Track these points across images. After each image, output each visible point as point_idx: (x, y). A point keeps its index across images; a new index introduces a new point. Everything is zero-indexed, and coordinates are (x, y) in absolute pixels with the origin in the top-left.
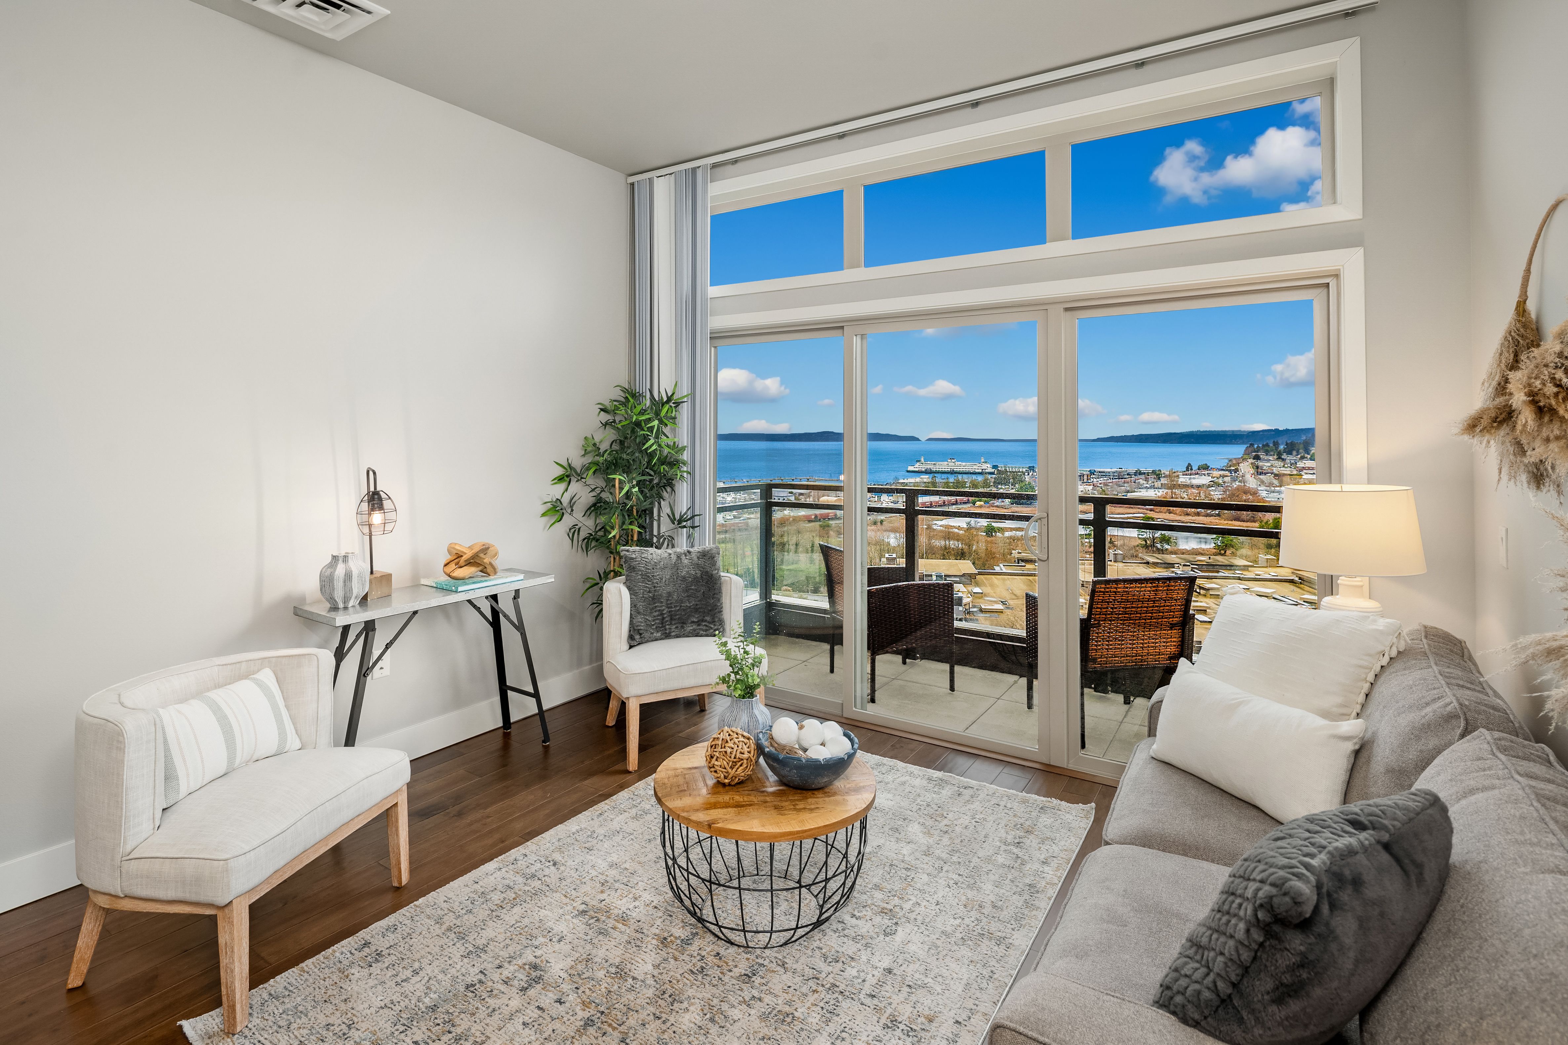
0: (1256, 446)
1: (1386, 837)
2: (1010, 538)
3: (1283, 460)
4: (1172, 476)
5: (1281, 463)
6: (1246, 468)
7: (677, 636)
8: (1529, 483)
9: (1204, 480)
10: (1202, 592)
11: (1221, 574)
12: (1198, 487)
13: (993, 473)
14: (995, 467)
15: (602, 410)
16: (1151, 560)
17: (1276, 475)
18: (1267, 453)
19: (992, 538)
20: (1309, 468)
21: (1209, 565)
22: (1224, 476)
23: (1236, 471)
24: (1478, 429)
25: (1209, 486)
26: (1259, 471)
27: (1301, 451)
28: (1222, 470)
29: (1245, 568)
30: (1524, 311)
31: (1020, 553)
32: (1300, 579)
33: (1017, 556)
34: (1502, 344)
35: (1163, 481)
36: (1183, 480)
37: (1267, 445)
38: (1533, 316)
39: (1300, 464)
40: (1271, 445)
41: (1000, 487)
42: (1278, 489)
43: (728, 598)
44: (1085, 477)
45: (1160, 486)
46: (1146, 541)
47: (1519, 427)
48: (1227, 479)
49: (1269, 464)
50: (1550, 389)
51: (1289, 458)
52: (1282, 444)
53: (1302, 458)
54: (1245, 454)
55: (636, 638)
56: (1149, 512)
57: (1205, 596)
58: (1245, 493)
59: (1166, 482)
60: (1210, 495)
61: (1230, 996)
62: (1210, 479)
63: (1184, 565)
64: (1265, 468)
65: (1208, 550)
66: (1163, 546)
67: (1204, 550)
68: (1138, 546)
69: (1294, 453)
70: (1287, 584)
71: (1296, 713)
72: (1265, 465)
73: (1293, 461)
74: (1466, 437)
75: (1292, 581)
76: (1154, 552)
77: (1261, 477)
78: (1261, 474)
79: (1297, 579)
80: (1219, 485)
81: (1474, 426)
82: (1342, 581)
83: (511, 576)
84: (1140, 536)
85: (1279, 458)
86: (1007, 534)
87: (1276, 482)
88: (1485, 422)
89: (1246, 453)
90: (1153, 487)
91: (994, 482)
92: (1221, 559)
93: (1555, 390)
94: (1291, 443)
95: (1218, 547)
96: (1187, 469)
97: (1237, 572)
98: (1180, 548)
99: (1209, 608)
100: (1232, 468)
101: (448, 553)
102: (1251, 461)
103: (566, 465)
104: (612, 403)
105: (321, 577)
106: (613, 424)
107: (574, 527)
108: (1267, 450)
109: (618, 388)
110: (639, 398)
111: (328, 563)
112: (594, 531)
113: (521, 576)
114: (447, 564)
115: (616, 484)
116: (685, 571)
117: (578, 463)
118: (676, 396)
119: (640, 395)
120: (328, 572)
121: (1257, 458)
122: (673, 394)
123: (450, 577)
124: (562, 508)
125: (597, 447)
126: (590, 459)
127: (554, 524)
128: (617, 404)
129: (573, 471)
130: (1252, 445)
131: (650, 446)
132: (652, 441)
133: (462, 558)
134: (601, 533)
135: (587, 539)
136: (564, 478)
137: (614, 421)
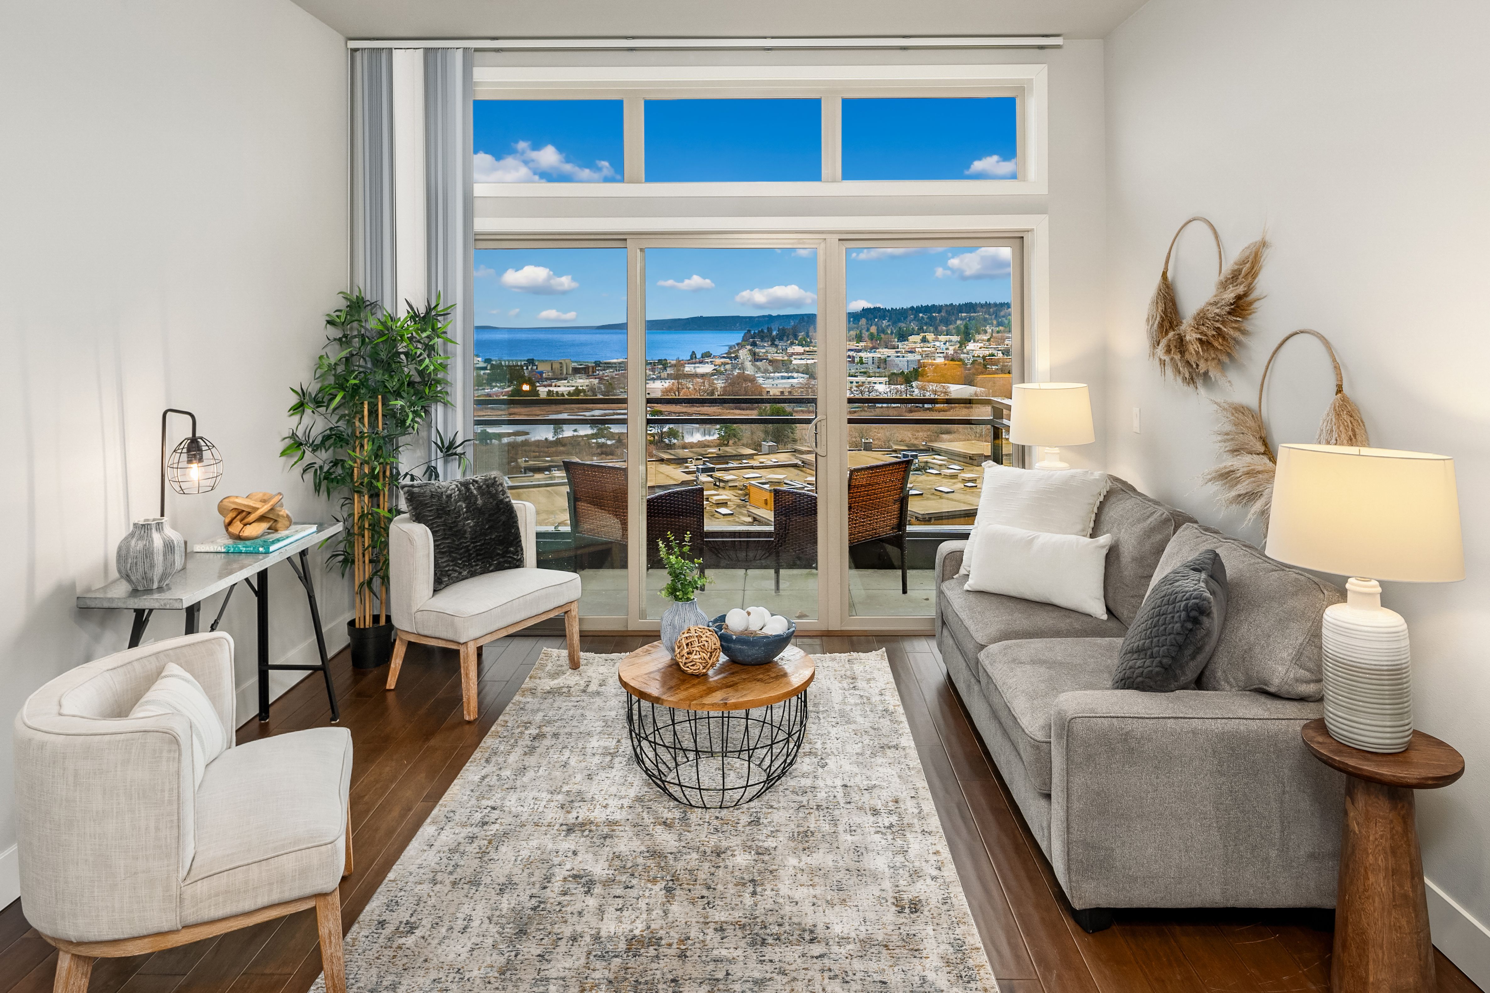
0: (752, 332)
2: (509, 444)
3: (777, 346)
4: (680, 364)
5: (774, 350)
6: (744, 354)
7: (482, 574)
9: (707, 369)
10: (722, 484)
11: (730, 465)
12: (703, 376)
13: (485, 368)
14: (488, 361)
15: (329, 322)
16: (666, 456)
17: (770, 361)
18: (762, 340)
19: (488, 447)
20: (798, 354)
21: (719, 457)
22: (725, 364)
23: (736, 358)
25: (713, 375)
26: (756, 358)
27: (790, 336)
28: (724, 357)
29: (751, 457)
30: (1166, 277)
31: (527, 461)
32: (803, 462)
33: (523, 465)
35: (670, 371)
36: (688, 369)
37: (762, 331)
39: (790, 350)
40: (766, 331)
41: (494, 384)
42: (772, 375)
43: (524, 525)
44: (591, 370)
45: (666, 376)
46: (653, 437)
48: (728, 367)
49: (764, 351)
50: (1211, 332)
51: (781, 344)
52: (775, 330)
53: (792, 344)
54: (743, 340)
55: (442, 580)
57: (724, 488)
58: (745, 380)
59: (672, 372)
60: (713, 383)
61: (1170, 665)
62: (713, 367)
63: (697, 459)
64: (761, 354)
65: (712, 441)
66: (670, 441)
67: (709, 441)
69: (785, 338)
70: (792, 469)
72: (761, 351)
73: (784, 347)
75: (795, 466)
76: (663, 448)
77: (758, 363)
78: (758, 360)
79: (800, 463)
80: (721, 373)
82: (1046, 450)
83: (305, 529)
84: (649, 432)
85: (773, 344)
86: (505, 440)
87: (770, 368)
89: (745, 339)
90: (659, 378)
91: (487, 380)
92: (730, 450)
93: (1214, 333)
94: (783, 329)
95: (721, 437)
96: (691, 358)
97: (744, 461)
98: (687, 441)
99: (730, 500)
100: (732, 355)
101: (222, 510)
102: (749, 347)
103: (300, 391)
104: (338, 313)
105: (123, 553)
106: (344, 339)
107: (310, 466)
108: (762, 336)
109: (341, 295)
110: (369, 307)
111: (132, 535)
112: (330, 469)
113: (314, 528)
114: (230, 523)
115: (363, 411)
116: (480, 502)
117: (313, 388)
118: (440, 308)
119: (371, 304)
120: (137, 545)
121: (754, 344)
122: (437, 305)
123: (239, 538)
124: (301, 444)
125: (333, 367)
126: (326, 383)
127: (296, 463)
128: (343, 315)
129: (307, 398)
130: (749, 331)
131: (427, 366)
132: (427, 360)
133: (249, 513)
134: (339, 471)
135: (325, 478)
136: (299, 408)
137: (345, 336)
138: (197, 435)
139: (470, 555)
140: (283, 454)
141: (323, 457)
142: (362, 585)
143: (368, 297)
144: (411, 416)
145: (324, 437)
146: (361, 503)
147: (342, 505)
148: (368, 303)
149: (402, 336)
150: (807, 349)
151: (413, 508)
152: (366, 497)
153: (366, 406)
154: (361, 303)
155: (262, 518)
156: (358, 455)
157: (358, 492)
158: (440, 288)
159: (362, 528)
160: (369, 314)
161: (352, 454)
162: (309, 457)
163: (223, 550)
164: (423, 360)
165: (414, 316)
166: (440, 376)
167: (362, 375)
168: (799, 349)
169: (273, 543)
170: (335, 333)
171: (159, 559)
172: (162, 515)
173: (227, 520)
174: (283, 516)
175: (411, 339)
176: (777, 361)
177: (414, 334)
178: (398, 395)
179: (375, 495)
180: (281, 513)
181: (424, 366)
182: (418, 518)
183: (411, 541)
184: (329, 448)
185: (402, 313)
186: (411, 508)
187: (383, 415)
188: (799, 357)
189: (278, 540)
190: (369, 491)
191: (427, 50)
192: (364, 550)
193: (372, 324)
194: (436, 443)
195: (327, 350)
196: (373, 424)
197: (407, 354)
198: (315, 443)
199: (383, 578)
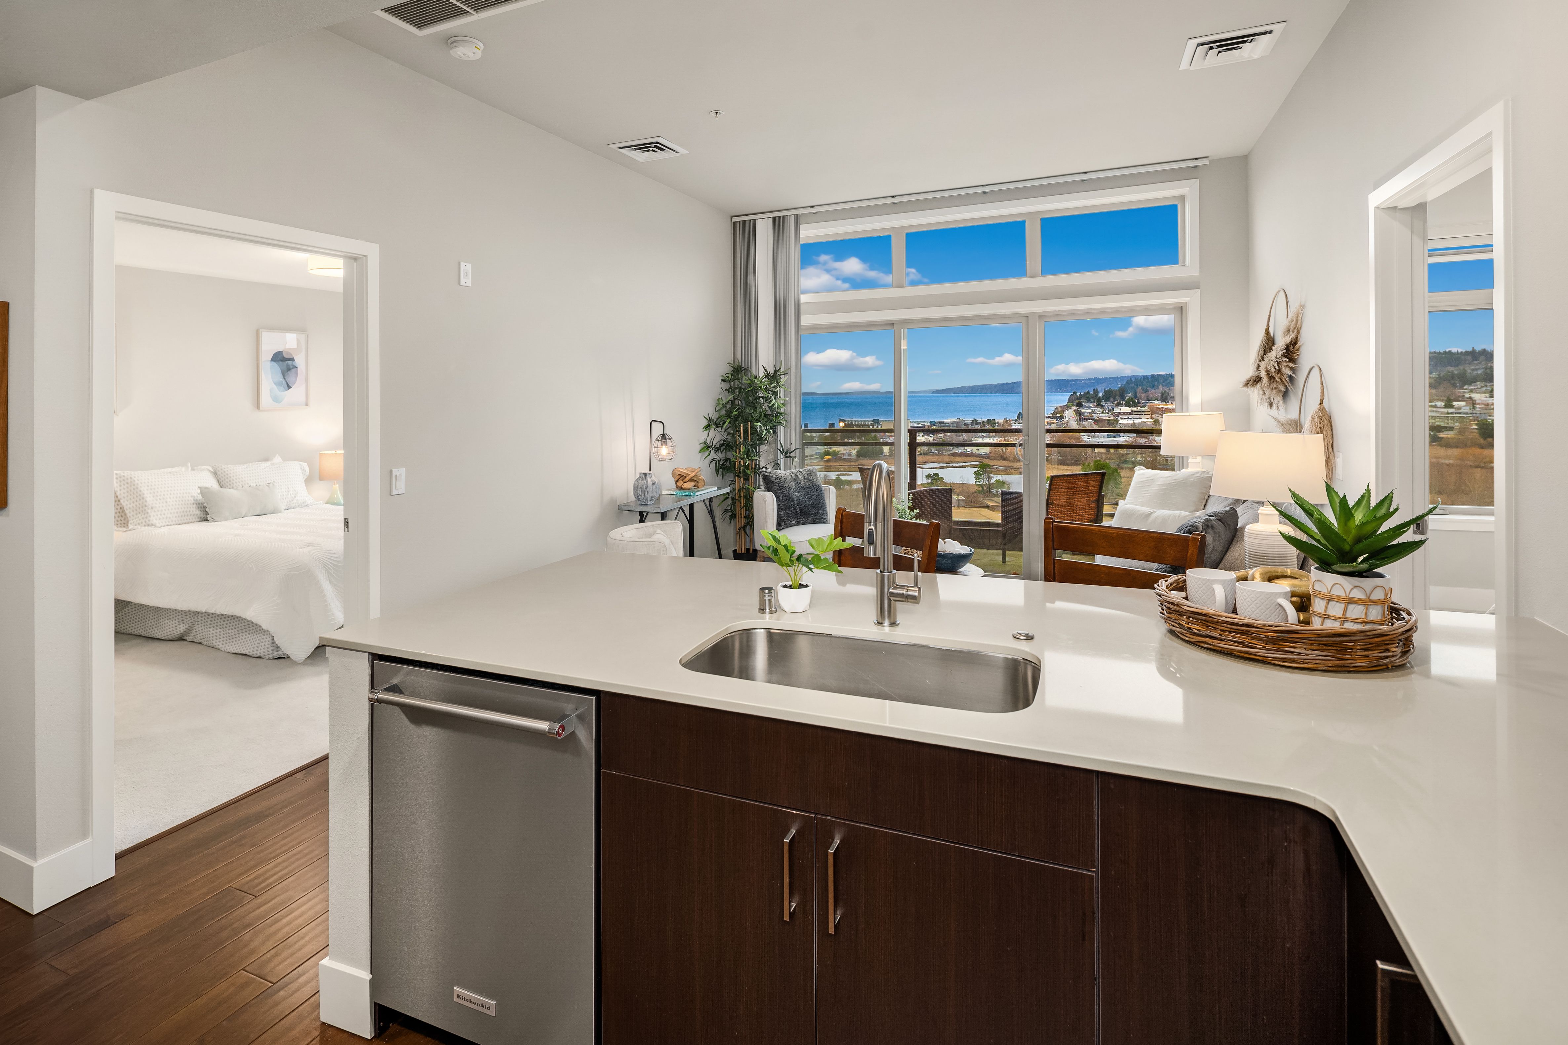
0: (1078, 394)
1: (1219, 518)
3: (1102, 407)
4: (1005, 425)
5: (1100, 410)
6: (1070, 415)
7: (803, 524)
8: (1268, 406)
18: (1088, 401)
20: (1124, 414)
23: (1062, 417)
24: (1249, 385)
26: (1081, 417)
27: (1117, 397)
30: (1268, 332)
34: (1260, 347)
37: (1088, 393)
38: (1272, 335)
39: (1117, 410)
40: (1092, 393)
43: (828, 499)
46: (983, 488)
47: (1263, 384)
48: (1053, 426)
49: (1090, 411)
50: (1273, 370)
51: (1107, 405)
52: (1101, 391)
53: (1119, 404)
55: (781, 524)
56: (984, 460)
64: (1086, 414)
68: (975, 492)
69: (1112, 399)
71: (1177, 512)
72: (1086, 411)
73: (1110, 408)
74: (1245, 388)
77: (1083, 423)
78: (1083, 420)
81: (1248, 384)
82: (1191, 460)
83: (711, 488)
84: (978, 483)
85: (1099, 405)
88: (1251, 382)
89: (1070, 400)
93: (1275, 370)
94: (1109, 390)
96: (1018, 418)
100: (1058, 415)
101: (673, 474)
102: (1075, 408)
103: (708, 418)
104: (727, 375)
105: (636, 486)
106: (730, 390)
107: (714, 459)
108: (1088, 397)
109: (729, 364)
110: (744, 371)
111: (639, 478)
112: (724, 463)
113: (716, 488)
114: (677, 481)
115: (740, 430)
116: (802, 483)
117: (714, 417)
118: (782, 370)
119: (745, 369)
120: (642, 483)
121: (1080, 405)
122: (780, 369)
123: (682, 489)
124: (709, 447)
125: (725, 405)
126: (721, 414)
127: (706, 457)
128: (730, 376)
129: (712, 422)
130: (1075, 393)
131: (774, 404)
132: (774, 401)
133: (686, 477)
134: (728, 464)
135: (721, 468)
136: (708, 427)
137: (731, 388)
138: (665, 433)
139: (796, 512)
140: (700, 451)
141: (720, 456)
142: (740, 529)
143: (743, 366)
144: (765, 432)
145: (720, 445)
146: (739, 483)
147: (730, 484)
148: (743, 369)
149: (760, 387)
150: (1135, 409)
151: (766, 484)
152: (742, 479)
153: (742, 428)
154: (739, 369)
155: (691, 480)
156: (738, 455)
157: (738, 476)
158: (782, 358)
159: (740, 497)
160: (743, 375)
161: (735, 454)
162: (713, 455)
163: (675, 494)
164: (771, 401)
165: (767, 375)
166: (782, 410)
167: (740, 410)
168: (1127, 409)
169: (697, 491)
170: (726, 386)
171: (650, 490)
172: (650, 471)
173: (676, 480)
174: (701, 479)
175: (766, 389)
176: (1103, 420)
177: (768, 386)
178: (758, 421)
179: (747, 479)
180: (700, 478)
181: (772, 404)
182: (768, 489)
183: (764, 500)
184: (723, 450)
185: (761, 373)
186: (765, 484)
187: (751, 434)
188: (1126, 417)
189: (699, 491)
190: (744, 475)
191: (774, 219)
192: (742, 508)
193: (745, 381)
194: (780, 450)
195: (721, 395)
196: (746, 438)
197: (763, 398)
198: (716, 447)
199: (751, 526)
